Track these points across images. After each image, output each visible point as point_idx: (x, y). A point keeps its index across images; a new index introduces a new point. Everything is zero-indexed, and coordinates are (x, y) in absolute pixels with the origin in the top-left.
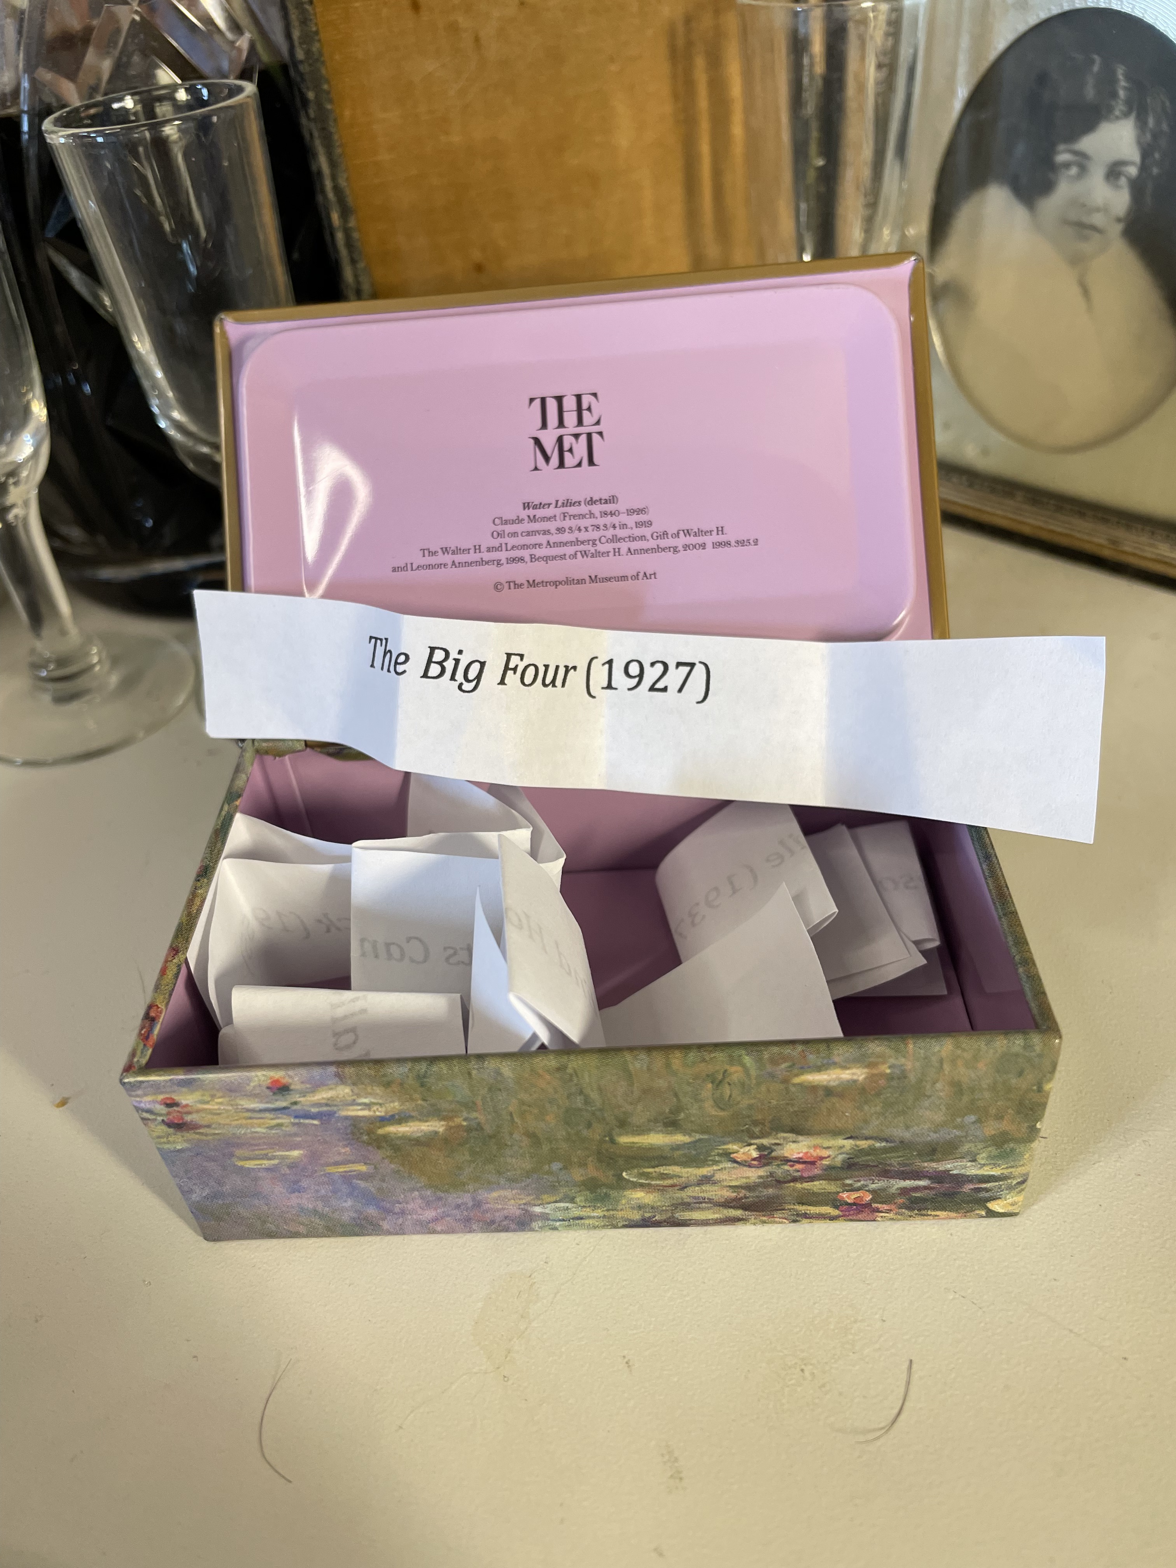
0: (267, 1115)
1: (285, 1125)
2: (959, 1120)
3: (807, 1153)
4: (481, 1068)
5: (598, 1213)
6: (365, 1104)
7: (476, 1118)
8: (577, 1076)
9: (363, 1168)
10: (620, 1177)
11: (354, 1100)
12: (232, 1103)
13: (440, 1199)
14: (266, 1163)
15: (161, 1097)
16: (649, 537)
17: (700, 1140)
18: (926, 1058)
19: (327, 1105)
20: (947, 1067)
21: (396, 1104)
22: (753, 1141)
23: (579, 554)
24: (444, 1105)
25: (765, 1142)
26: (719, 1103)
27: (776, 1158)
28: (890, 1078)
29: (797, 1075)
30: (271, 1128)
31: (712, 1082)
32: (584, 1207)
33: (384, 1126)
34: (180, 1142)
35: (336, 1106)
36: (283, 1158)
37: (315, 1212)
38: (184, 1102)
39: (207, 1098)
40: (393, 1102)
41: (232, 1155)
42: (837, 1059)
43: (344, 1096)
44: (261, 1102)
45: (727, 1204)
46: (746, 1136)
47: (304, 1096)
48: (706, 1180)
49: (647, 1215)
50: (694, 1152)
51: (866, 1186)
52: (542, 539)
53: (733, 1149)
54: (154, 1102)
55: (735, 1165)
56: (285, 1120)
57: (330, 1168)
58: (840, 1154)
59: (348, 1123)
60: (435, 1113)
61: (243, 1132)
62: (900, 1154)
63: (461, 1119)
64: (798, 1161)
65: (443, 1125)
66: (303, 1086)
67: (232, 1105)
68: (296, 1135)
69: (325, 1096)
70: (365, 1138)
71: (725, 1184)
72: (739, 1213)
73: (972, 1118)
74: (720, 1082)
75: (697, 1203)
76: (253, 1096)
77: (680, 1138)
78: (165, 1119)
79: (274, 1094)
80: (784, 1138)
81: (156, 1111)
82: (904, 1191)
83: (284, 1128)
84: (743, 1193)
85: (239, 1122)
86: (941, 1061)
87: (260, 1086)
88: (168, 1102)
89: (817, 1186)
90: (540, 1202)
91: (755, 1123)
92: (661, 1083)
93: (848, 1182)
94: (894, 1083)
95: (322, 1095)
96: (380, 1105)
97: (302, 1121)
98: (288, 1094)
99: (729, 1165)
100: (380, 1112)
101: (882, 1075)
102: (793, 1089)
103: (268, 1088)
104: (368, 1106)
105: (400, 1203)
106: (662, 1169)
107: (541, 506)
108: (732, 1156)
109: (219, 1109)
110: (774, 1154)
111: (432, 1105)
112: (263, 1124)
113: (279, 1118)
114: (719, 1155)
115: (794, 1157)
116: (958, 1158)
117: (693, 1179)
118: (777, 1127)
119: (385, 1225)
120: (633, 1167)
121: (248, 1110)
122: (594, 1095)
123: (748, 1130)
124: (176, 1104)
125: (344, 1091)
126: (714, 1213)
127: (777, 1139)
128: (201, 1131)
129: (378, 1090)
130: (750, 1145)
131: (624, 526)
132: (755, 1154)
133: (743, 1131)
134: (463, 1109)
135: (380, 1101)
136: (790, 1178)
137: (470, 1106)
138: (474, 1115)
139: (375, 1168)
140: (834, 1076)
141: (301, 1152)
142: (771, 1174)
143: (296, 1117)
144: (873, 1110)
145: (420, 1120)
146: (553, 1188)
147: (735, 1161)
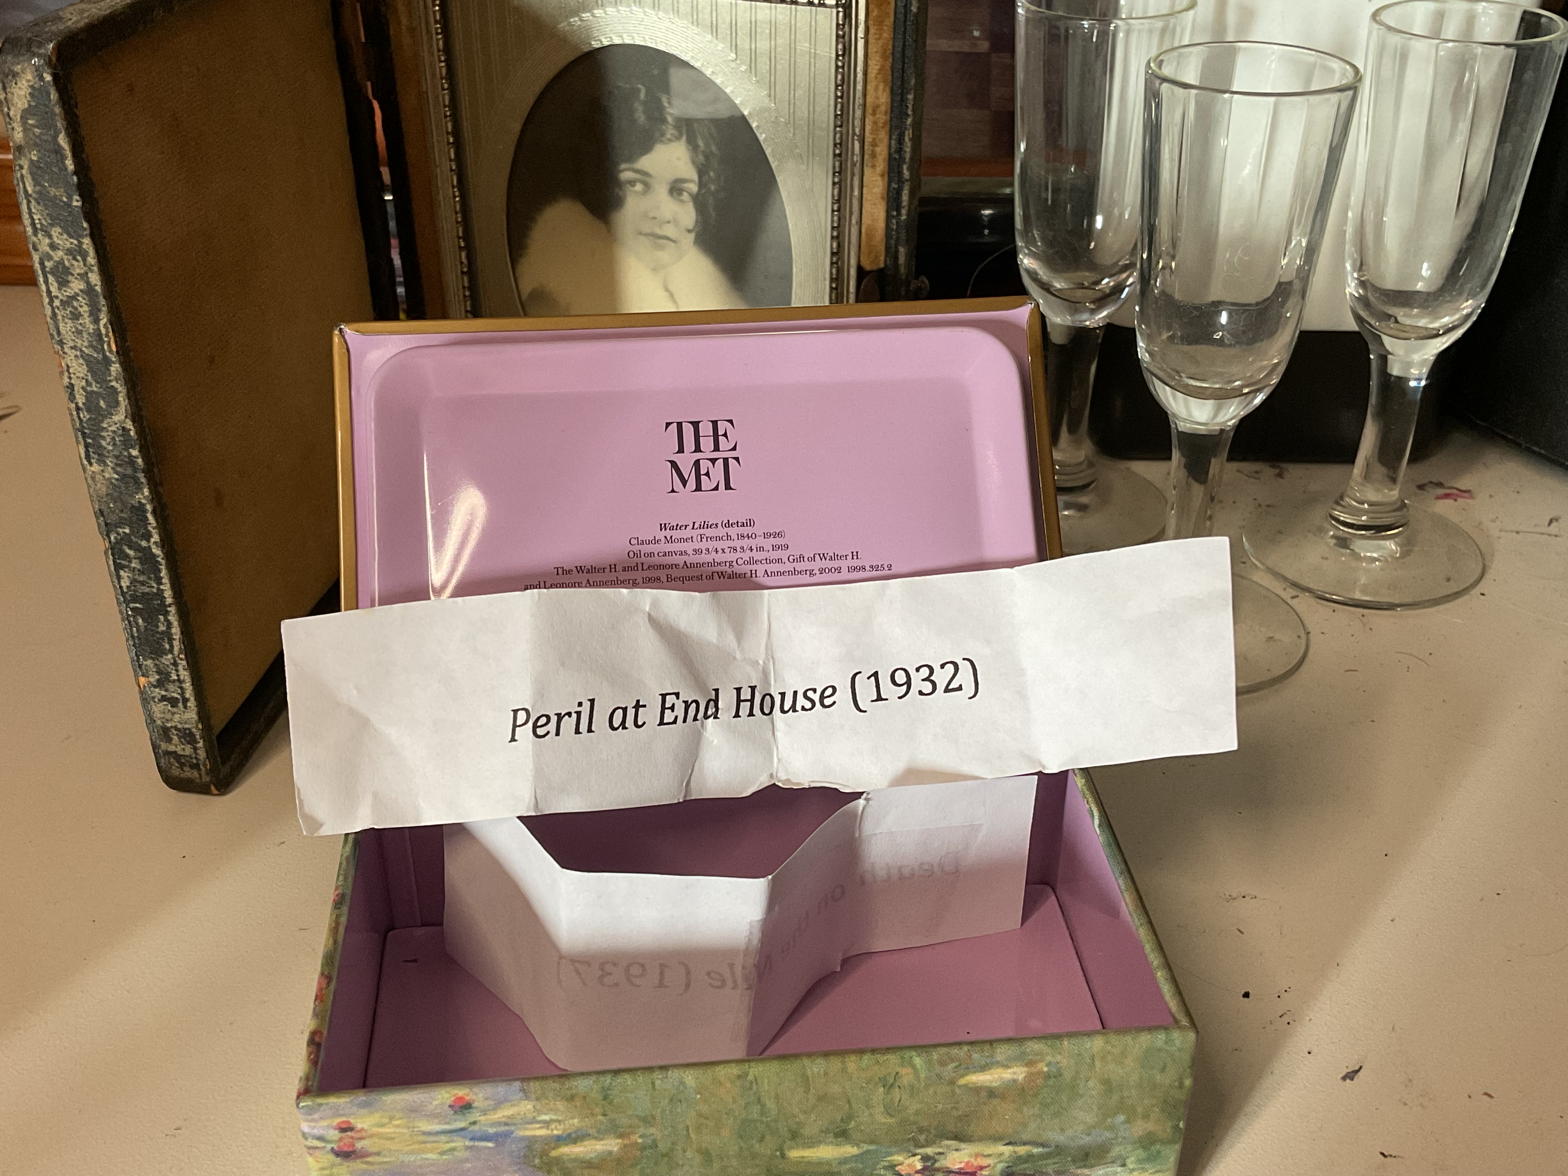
0: (443, 1138)
1: (459, 1148)
2: (1109, 1120)
3: (967, 1163)
4: (664, 1078)
6: (545, 1122)
7: (653, 1134)
8: (757, 1084)
11: (534, 1117)
12: (411, 1125)
15: (337, 1121)
17: (868, 1151)
18: (1079, 1055)
19: (506, 1124)
20: (1098, 1064)
21: (576, 1121)
22: (919, 1151)
23: (716, 574)
24: (623, 1120)
25: (929, 1151)
26: (889, 1111)
27: (938, 1170)
28: (1048, 1076)
29: (963, 1076)
30: (443, 1153)
31: (884, 1087)
33: (559, 1147)
35: (514, 1124)
38: (359, 1126)
39: (385, 1120)
40: (573, 1118)
42: (999, 1057)
43: (525, 1114)
44: (440, 1123)
46: (911, 1144)
47: (485, 1114)
50: (861, 1166)
52: (679, 560)
53: (898, 1160)
54: (329, 1127)
56: (459, 1143)
58: (1000, 1162)
59: (523, 1144)
60: (614, 1130)
61: (412, 1159)
62: (1056, 1160)
63: (638, 1135)
64: (960, 1172)
65: (618, 1143)
66: (486, 1103)
67: (409, 1128)
68: (467, 1160)
69: (506, 1114)
70: (537, 1161)
73: (1122, 1118)
74: (892, 1085)
76: (433, 1116)
77: (850, 1150)
78: (335, 1148)
79: (456, 1112)
80: (948, 1147)
81: (329, 1138)
83: (456, 1153)
85: (413, 1147)
86: (1093, 1058)
87: (443, 1104)
88: (344, 1126)
91: (921, 1130)
92: (836, 1089)
94: (1051, 1082)
95: (500, 1115)
96: (560, 1122)
97: (476, 1143)
98: (469, 1113)
100: (557, 1131)
101: (1040, 1072)
102: (957, 1091)
103: (450, 1106)
104: (547, 1124)
107: (678, 527)
108: (898, 1168)
109: (394, 1133)
110: (937, 1165)
111: (614, 1120)
112: (436, 1149)
113: (452, 1141)
114: (885, 1168)
115: (956, 1167)
116: (1109, 1163)
118: (941, 1134)
121: (424, 1133)
122: (771, 1105)
123: (914, 1139)
124: (351, 1129)
125: (526, 1107)
127: (941, 1147)
128: (368, 1159)
129: (560, 1105)
130: (914, 1155)
131: (761, 549)
132: (919, 1166)
133: (909, 1139)
134: (641, 1124)
135: (560, 1118)
137: (648, 1120)
138: (652, 1130)
140: (996, 1076)
143: (472, 1139)
144: (1031, 1112)
145: (596, 1138)
147: (899, 1174)
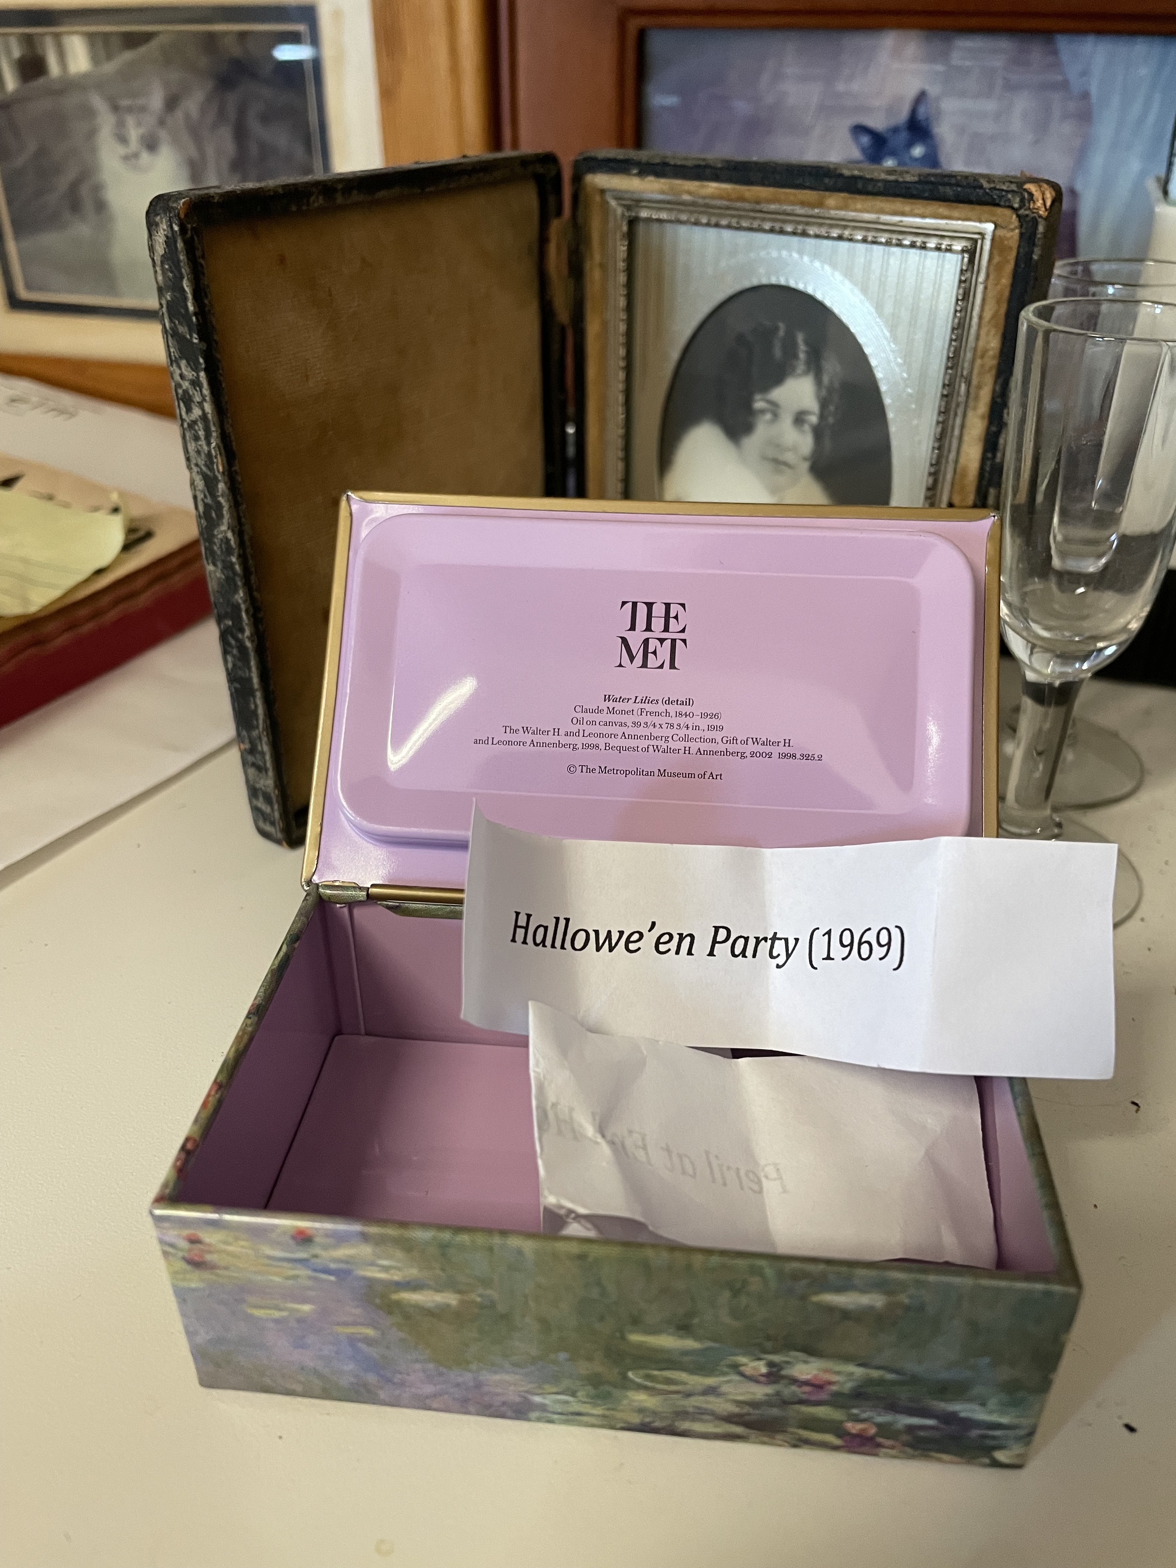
0: (287, 1264)
1: (302, 1277)
2: (972, 1360)
3: (816, 1376)
5: (598, 1411)
6: (383, 1267)
7: (491, 1296)
9: (370, 1332)
10: (625, 1377)
11: (374, 1261)
12: (255, 1247)
13: (441, 1374)
14: (276, 1314)
15: (186, 1232)
16: (719, 740)
17: (710, 1348)
19: (347, 1262)
20: (965, 1305)
21: (415, 1270)
22: (763, 1356)
23: (651, 748)
24: (461, 1278)
25: (776, 1358)
26: (735, 1313)
27: (784, 1377)
28: (908, 1308)
29: (817, 1293)
30: (288, 1278)
31: (730, 1290)
32: (585, 1403)
33: (399, 1292)
34: (195, 1280)
35: (355, 1264)
36: (292, 1311)
37: (315, 1372)
38: (207, 1241)
39: (231, 1240)
40: (412, 1268)
41: (243, 1301)
42: (857, 1282)
43: (364, 1255)
44: (283, 1251)
45: (729, 1419)
46: (757, 1350)
47: (326, 1250)
48: (711, 1391)
49: (647, 1420)
50: (703, 1360)
51: (872, 1417)
52: (619, 730)
53: (742, 1362)
54: (179, 1236)
55: (742, 1378)
56: (303, 1272)
57: (337, 1327)
58: (850, 1380)
59: (364, 1283)
60: (451, 1285)
61: (258, 1279)
62: (910, 1389)
63: (476, 1294)
64: (806, 1383)
65: (456, 1298)
66: (327, 1240)
67: (253, 1250)
68: (310, 1289)
69: (346, 1253)
70: (378, 1301)
71: (731, 1397)
72: (738, 1430)
73: (986, 1360)
74: (739, 1291)
75: (699, 1414)
76: (275, 1244)
77: (690, 1344)
78: (186, 1255)
79: (297, 1244)
80: (795, 1358)
81: (179, 1246)
82: (910, 1429)
83: (299, 1280)
84: (746, 1409)
85: (257, 1268)
87: (285, 1233)
88: (192, 1238)
89: (822, 1412)
90: (540, 1391)
91: (768, 1338)
92: (680, 1284)
93: (855, 1411)
94: (912, 1314)
95: (342, 1252)
96: (399, 1269)
97: (319, 1275)
98: (311, 1246)
99: (737, 1378)
100: (397, 1276)
101: (901, 1303)
102: (810, 1308)
103: (292, 1237)
104: (386, 1269)
105: (400, 1373)
106: (668, 1374)
107: (621, 700)
108: (742, 1368)
109: (240, 1252)
110: (784, 1372)
111: (450, 1277)
112: (281, 1273)
113: (295, 1269)
114: (727, 1366)
115: (804, 1377)
116: (967, 1400)
117: (699, 1388)
118: (789, 1344)
119: (382, 1395)
120: (642, 1368)
121: (268, 1257)
122: (611, 1288)
123: (760, 1344)
124: (200, 1242)
125: (366, 1250)
126: (716, 1426)
127: (788, 1357)
128: (218, 1272)
129: (399, 1254)
130: (760, 1359)
131: (697, 728)
132: (764, 1370)
133: (754, 1344)
134: (480, 1284)
135: (399, 1265)
136: (796, 1399)
137: (486, 1282)
138: (489, 1292)
139: (383, 1334)
140: (853, 1300)
141: (313, 1307)
142: (778, 1394)
143: (315, 1270)
144: (887, 1339)
145: (434, 1290)
146: (555, 1379)
147: (742, 1374)
